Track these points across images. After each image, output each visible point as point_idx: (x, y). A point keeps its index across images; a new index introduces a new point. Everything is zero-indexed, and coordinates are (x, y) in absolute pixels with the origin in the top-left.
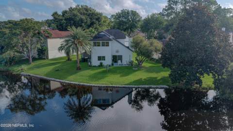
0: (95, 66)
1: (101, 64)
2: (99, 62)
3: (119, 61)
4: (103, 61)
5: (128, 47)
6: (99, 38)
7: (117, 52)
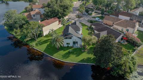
0: (65, 47)
1: (68, 46)
2: (67, 45)
3: (76, 44)
4: (69, 45)
5: (80, 38)
6: (67, 35)
7: (75, 40)
